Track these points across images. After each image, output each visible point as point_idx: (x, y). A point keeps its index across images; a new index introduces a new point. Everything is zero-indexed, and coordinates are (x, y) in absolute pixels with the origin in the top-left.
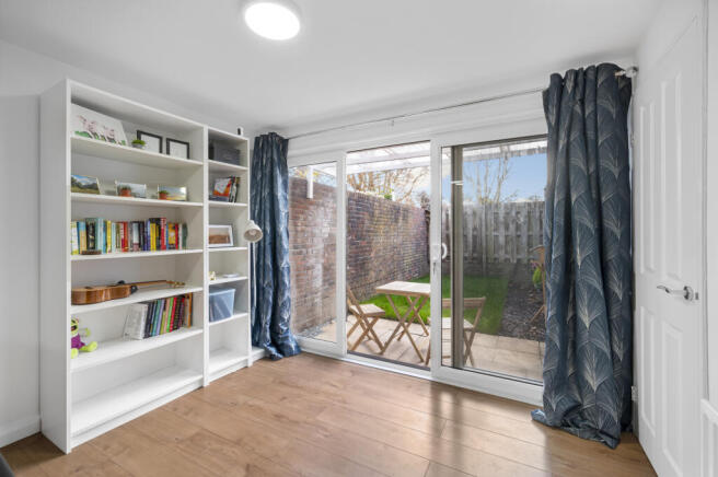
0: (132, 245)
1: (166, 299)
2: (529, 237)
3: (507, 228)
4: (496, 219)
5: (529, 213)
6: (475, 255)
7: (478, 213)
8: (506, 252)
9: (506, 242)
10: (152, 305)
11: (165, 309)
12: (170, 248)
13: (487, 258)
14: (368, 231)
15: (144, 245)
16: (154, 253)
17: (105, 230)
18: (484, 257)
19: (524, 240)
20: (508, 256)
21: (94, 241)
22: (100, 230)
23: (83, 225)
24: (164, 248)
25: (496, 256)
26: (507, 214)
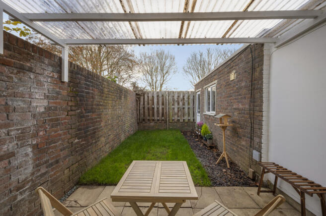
2: (189, 108)
3: (178, 104)
4: (173, 99)
5: (188, 96)
6: (163, 118)
7: (165, 96)
8: (178, 116)
9: (178, 111)
13: (169, 120)
14: (98, 105)
18: (168, 119)
19: (186, 110)
20: (179, 118)
25: (173, 118)
26: (178, 96)
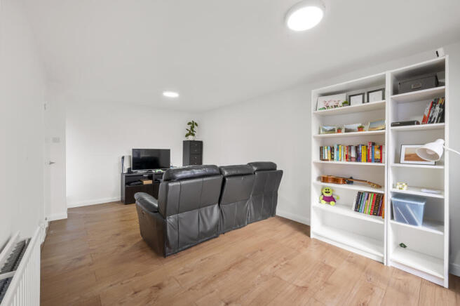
0: (351, 158)
1: (369, 193)
10: (360, 194)
11: (368, 199)
12: (375, 162)
15: (358, 158)
16: (364, 163)
17: (338, 149)
21: (333, 155)
22: (335, 150)
23: (329, 148)
24: (370, 161)
